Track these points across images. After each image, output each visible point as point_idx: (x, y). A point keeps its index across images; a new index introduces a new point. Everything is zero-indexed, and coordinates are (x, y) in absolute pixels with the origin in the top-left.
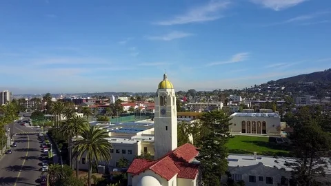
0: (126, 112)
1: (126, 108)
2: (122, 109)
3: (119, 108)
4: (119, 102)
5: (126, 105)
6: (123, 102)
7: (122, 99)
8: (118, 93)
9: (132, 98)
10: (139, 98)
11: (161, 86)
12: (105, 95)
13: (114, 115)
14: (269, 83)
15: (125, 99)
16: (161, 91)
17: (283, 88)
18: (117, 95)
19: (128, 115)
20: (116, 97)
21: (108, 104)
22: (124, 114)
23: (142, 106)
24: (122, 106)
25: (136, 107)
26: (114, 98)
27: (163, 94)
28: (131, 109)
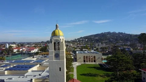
0: (15, 52)
1: (15, 50)
2: (13, 51)
3: (11, 50)
4: (10, 47)
5: (15, 49)
6: (13, 47)
7: (12, 45)
8: (10, 43)
9: (18, 45)
10: (22, 45)
11: (54, 34)
12: (2, 44)
13: (8, 55)
14: (80, 38)
15: (14, 46)
16: (55, 38)
17: (87, 40)
18: (9, 43)
19: (17, 54)
20: (9, 44)
21: (4, 48)
22: (14, 54)
23: (24, 49)
24: (13, 49)
25: (21, 50)
26: (8, 45)
27: (57, 40)
28: (18, 51)
